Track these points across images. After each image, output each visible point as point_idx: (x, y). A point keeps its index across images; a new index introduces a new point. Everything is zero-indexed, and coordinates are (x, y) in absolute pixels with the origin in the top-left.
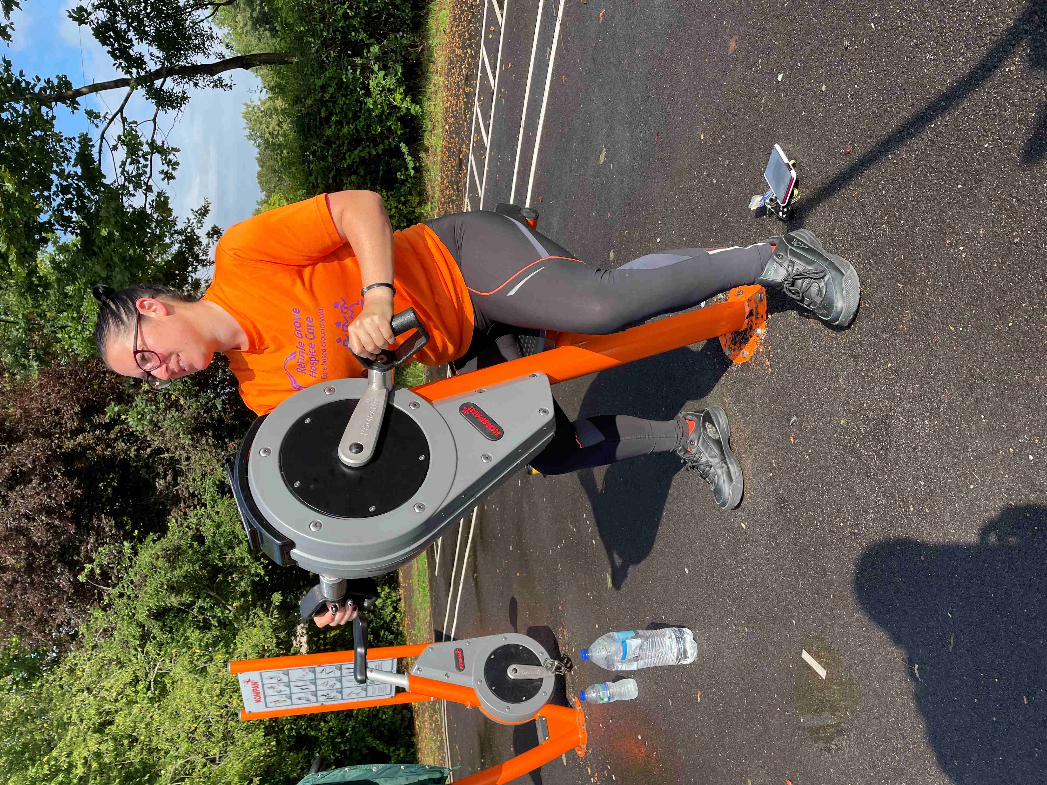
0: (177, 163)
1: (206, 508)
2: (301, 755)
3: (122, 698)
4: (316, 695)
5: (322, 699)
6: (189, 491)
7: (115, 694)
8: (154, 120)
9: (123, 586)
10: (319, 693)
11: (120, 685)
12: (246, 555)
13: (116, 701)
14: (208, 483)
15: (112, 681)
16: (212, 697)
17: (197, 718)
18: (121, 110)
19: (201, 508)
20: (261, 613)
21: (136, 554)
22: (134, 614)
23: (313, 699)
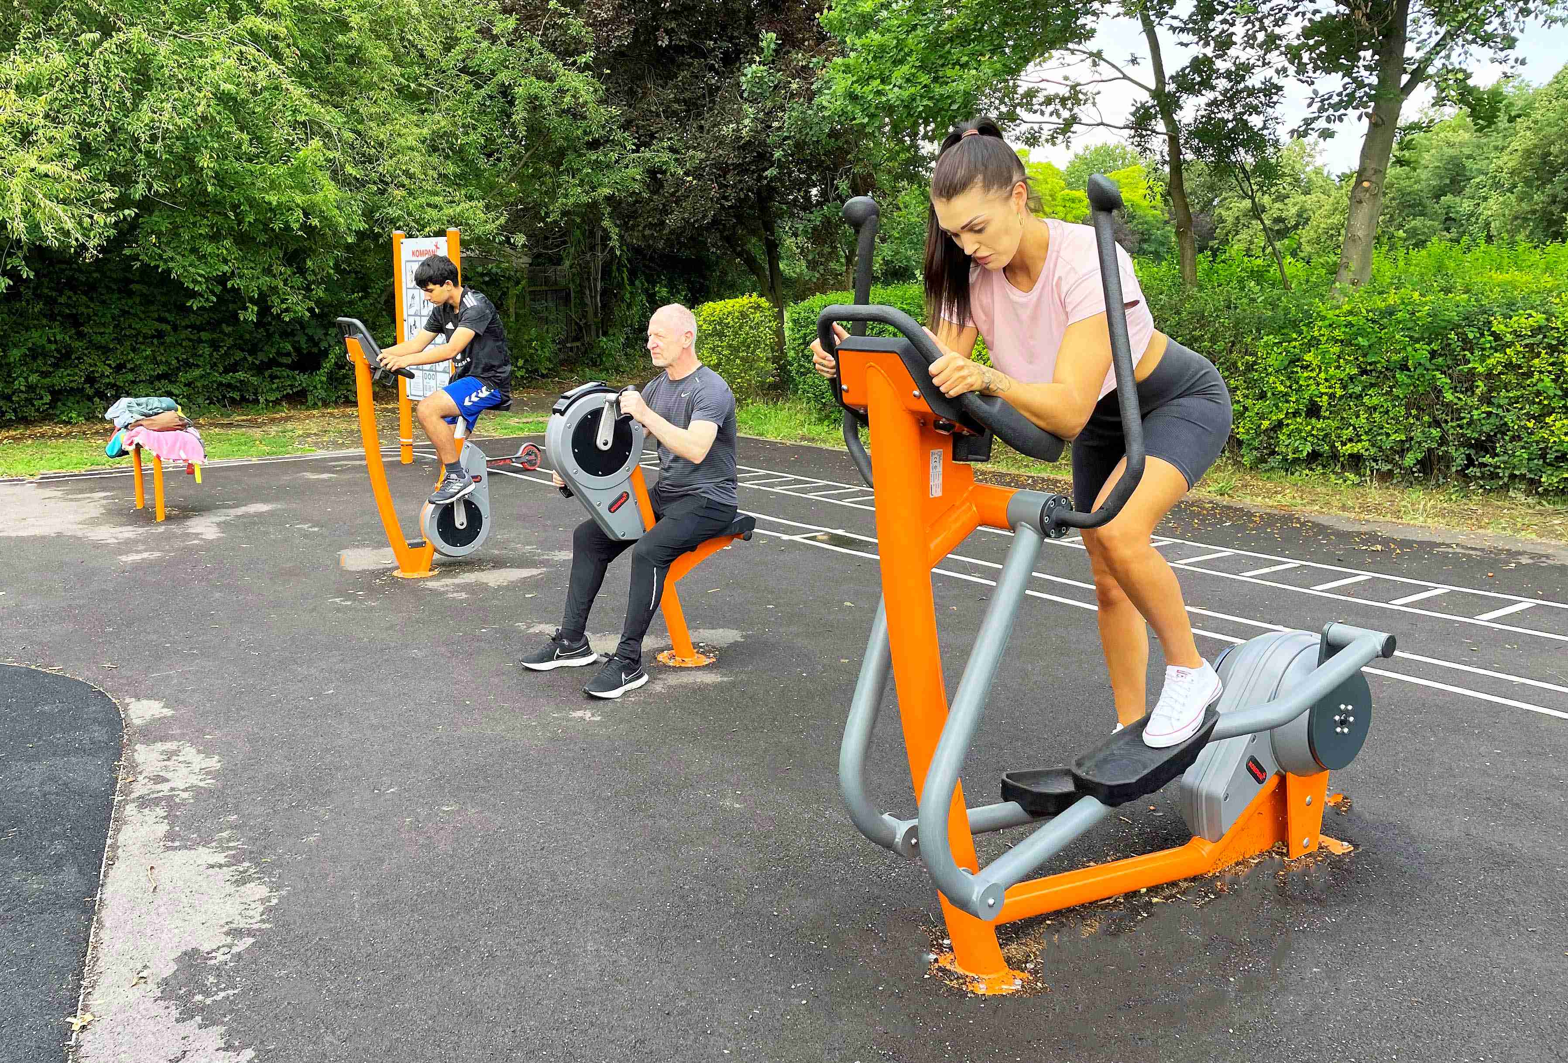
0: (1054, 144)
1: (634, 151)
2: (332, 271)
3: (405, 47)
4: (416, 315)
5: (411, 320)
6: (657, 132)
7: (411, 38)
8: (1102, 124)
9: (541, 54)
10: (418, 319)
11: (422, 43)
12: (572, 200)
13: (402, 39)
14: (666, 156)
15: (426, 34)
16: (406, 163)
17: (381, 145)
18: (1125, 77)
19: (634, 144)
20: (502, 220)
21: (581, 70)
22: (507, 67)
23: (412, 311)
